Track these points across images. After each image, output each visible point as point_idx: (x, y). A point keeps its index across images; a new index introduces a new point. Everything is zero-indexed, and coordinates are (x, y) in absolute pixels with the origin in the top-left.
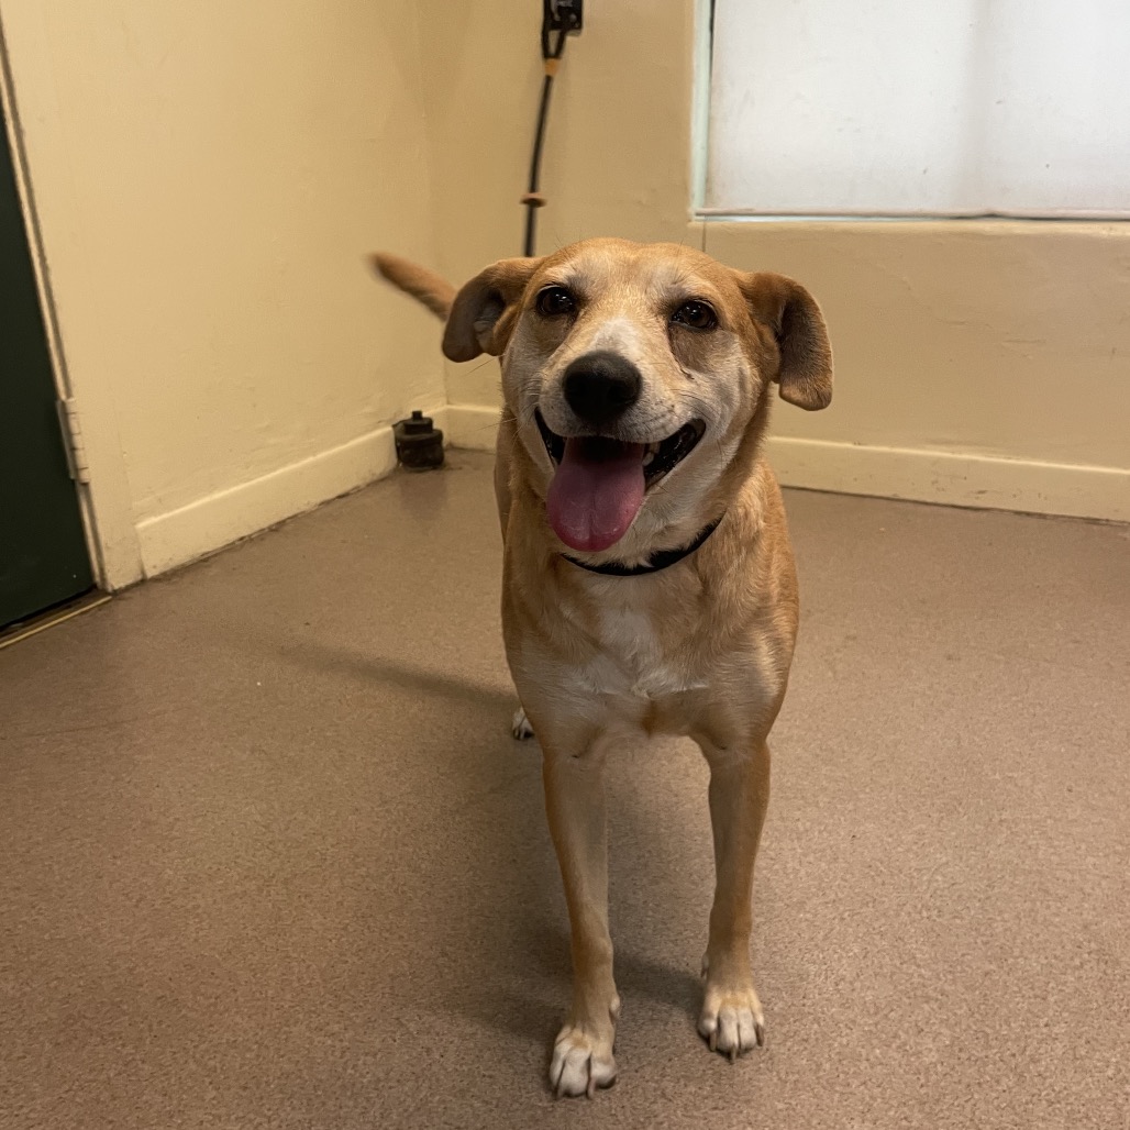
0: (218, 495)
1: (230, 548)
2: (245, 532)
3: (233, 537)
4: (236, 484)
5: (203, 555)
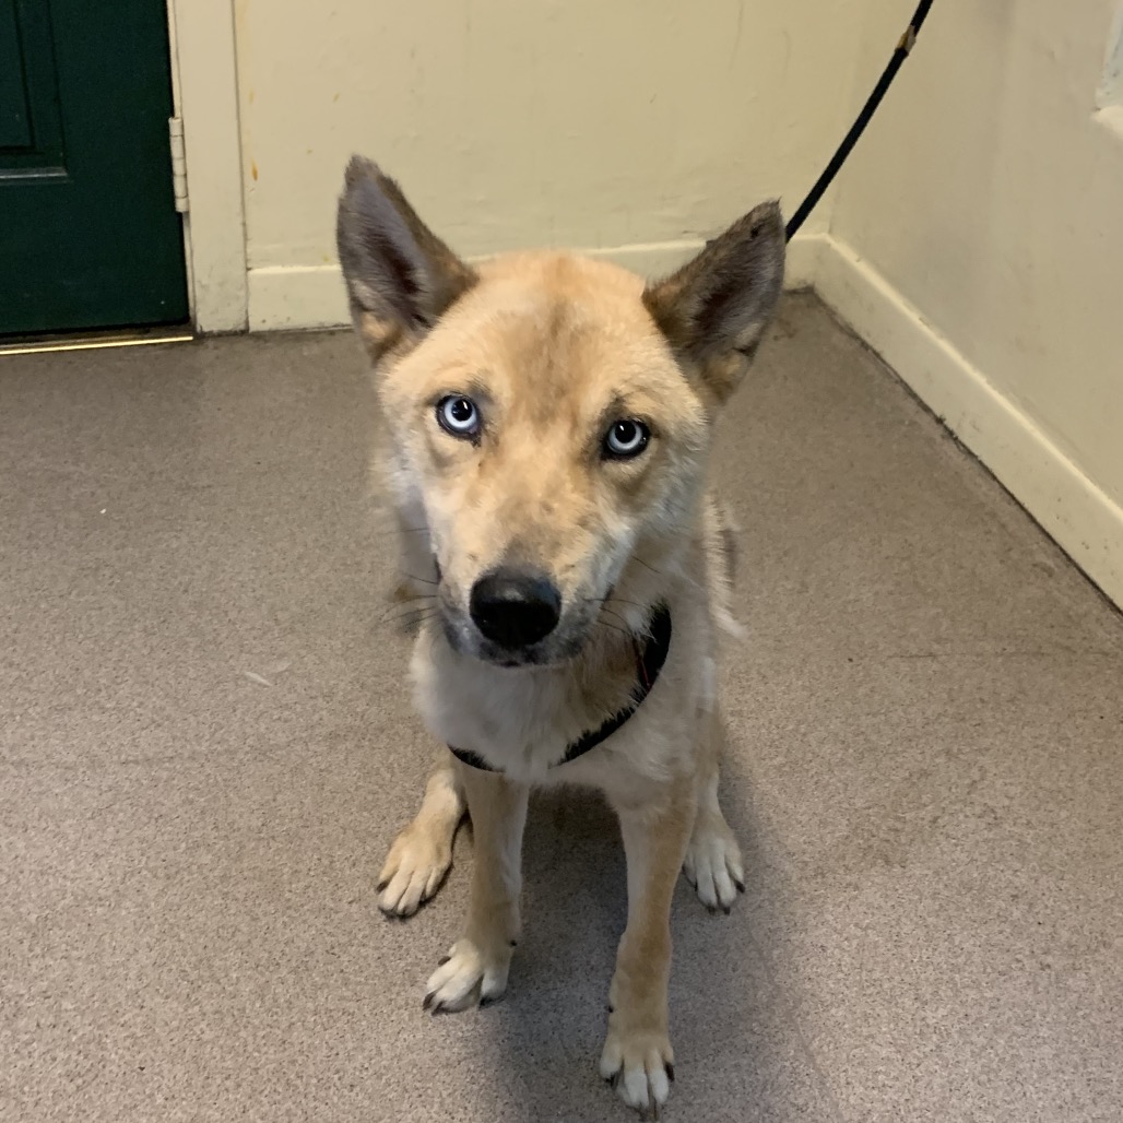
5: (335, 326)
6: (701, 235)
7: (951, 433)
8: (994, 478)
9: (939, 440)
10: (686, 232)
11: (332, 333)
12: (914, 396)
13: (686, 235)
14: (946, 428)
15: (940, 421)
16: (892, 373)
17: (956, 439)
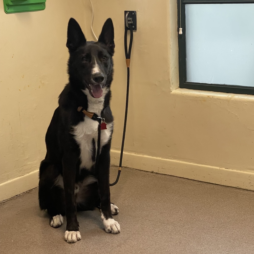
0: (9, 181)
1: (12, 199)
2: (18, 193)
3: (14, 195)
4: (16, 177)
7: (157, 173)
8: (174, 176)
9: (156, 175)
12: (142, 171)
14: (154, 173)
15: (152, 172)
16: (133, 169)
17: (159, 174)
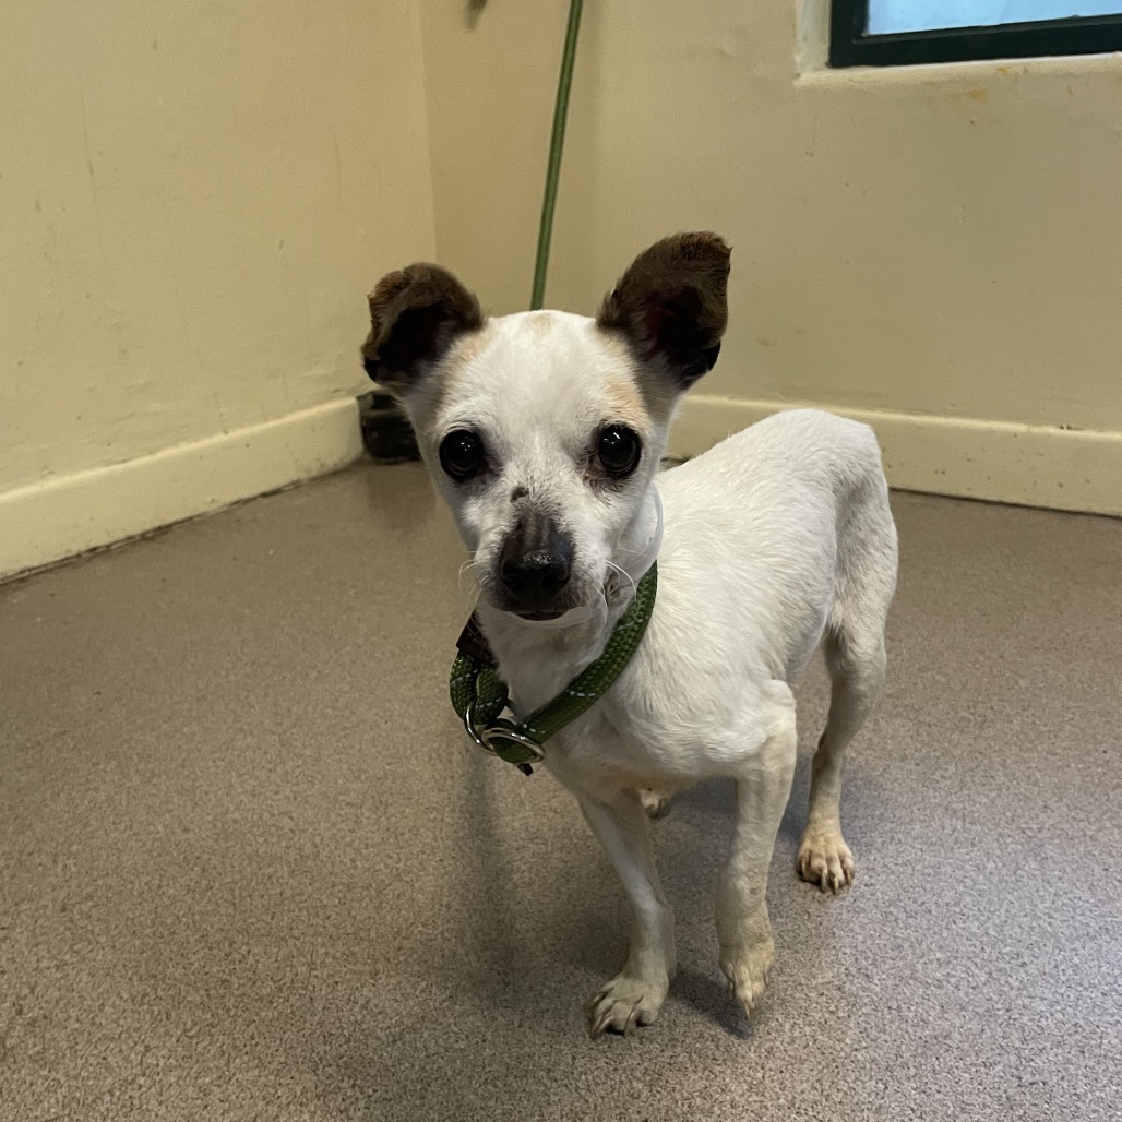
5: (22, 572)
6: (350, 392)
10: (336, 391)
11: (22, 580)
13: (336, 394)
